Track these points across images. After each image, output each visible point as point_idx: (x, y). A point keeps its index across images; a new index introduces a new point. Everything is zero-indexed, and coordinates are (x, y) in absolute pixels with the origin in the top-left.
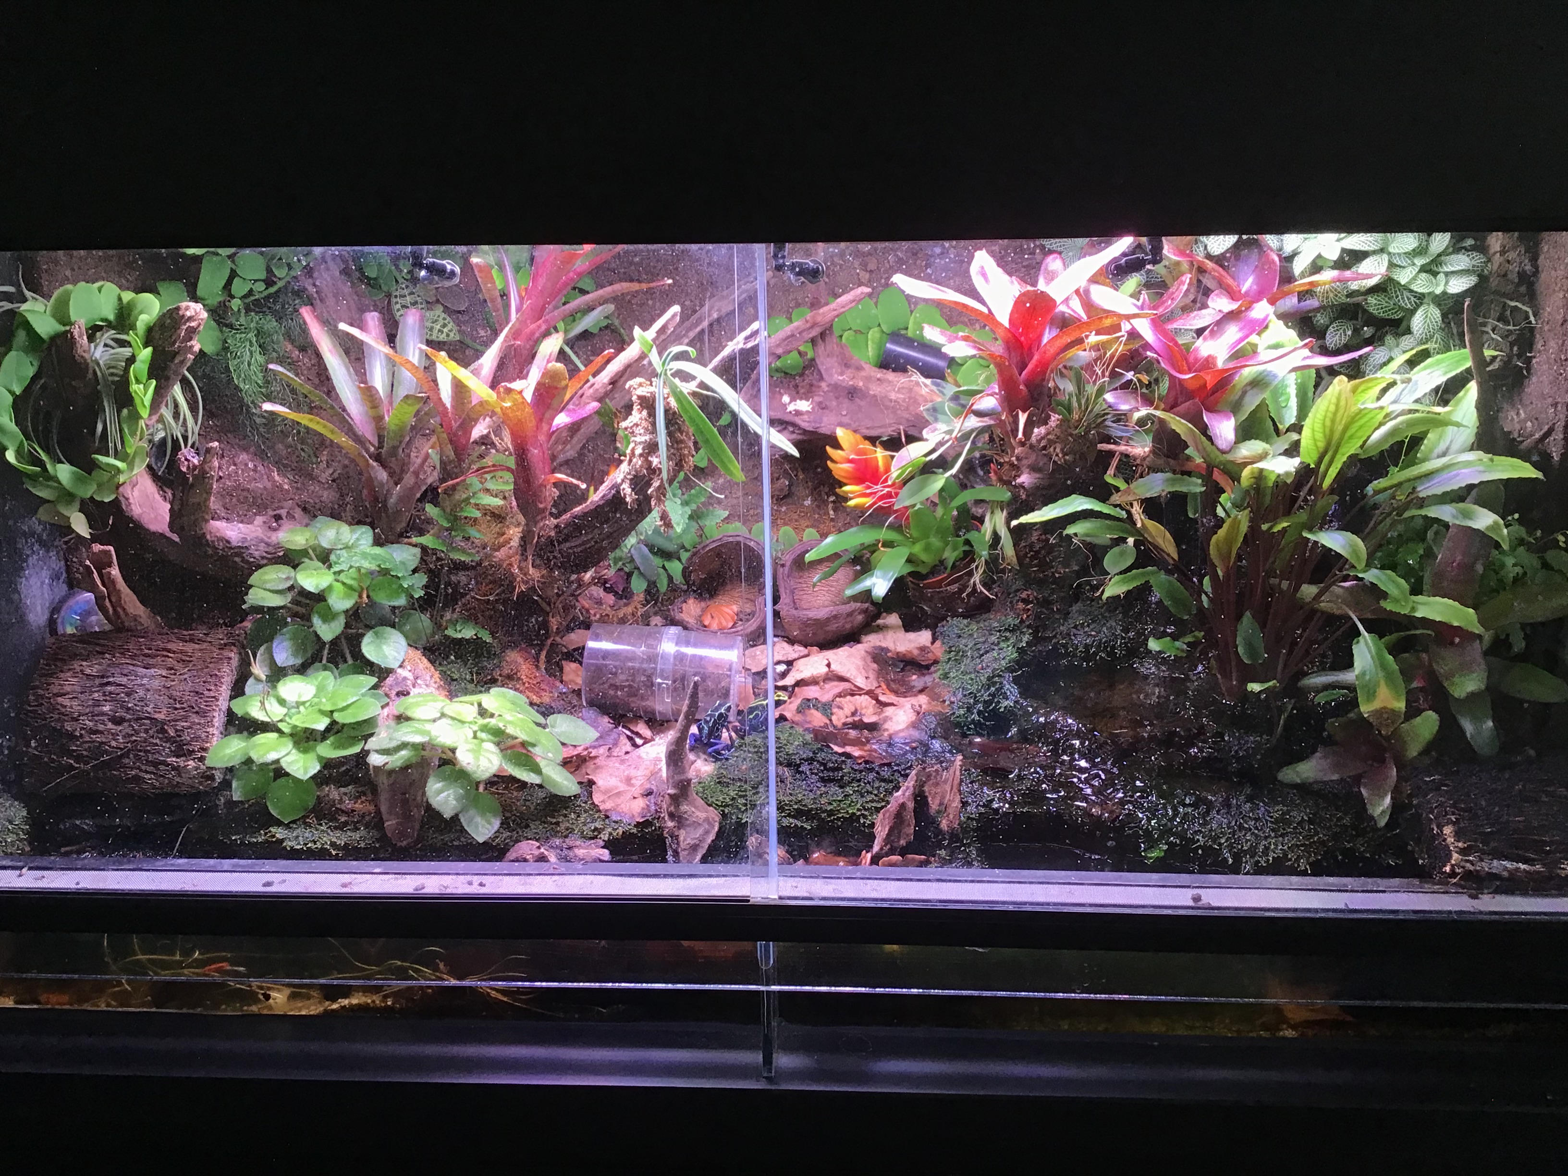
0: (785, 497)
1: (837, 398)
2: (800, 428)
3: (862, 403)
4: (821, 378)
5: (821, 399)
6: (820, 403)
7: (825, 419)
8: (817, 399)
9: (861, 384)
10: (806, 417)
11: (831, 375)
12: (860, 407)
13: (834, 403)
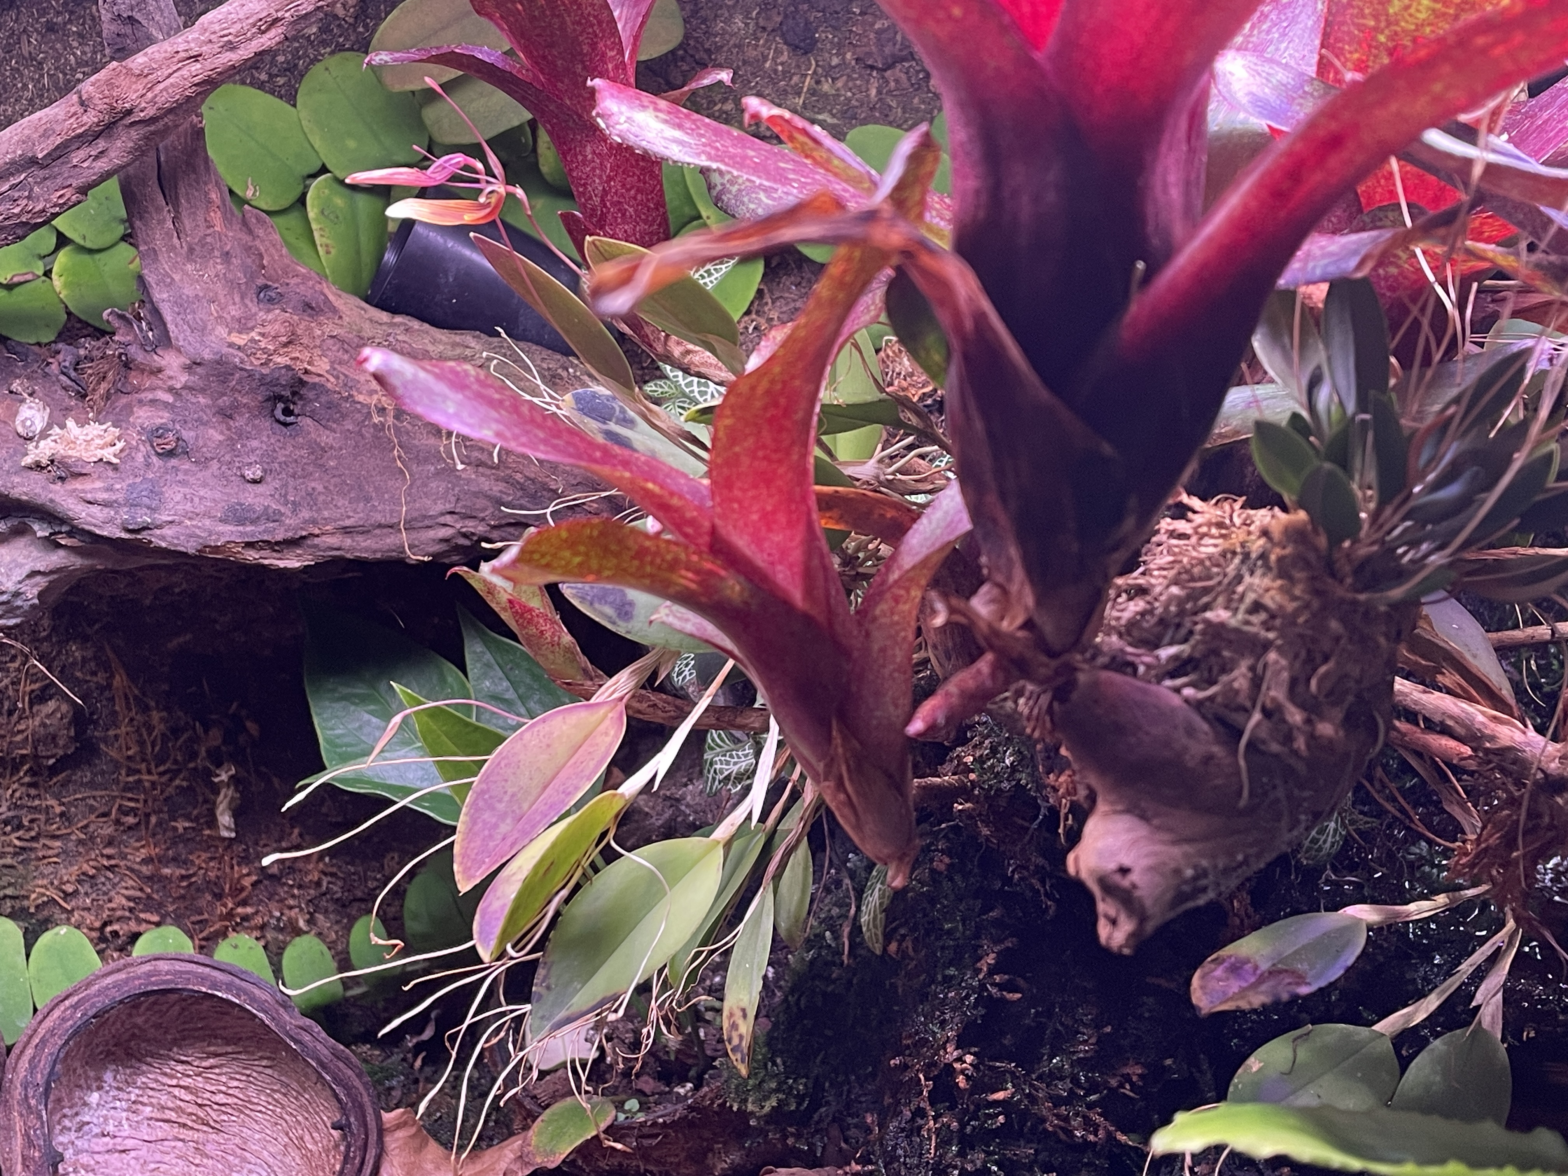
0: (64, 763)
1: (226, 415)
2: (75, 531)
3: (326, 438)
4: (165, 341)
5: (163, 418)
6: (156, 433)
7: (174, 495)
8: (144, 417)
9: (322, 366)
10: (94, 487)
11: (202, 330)
12: (319, 451)
13: (215, 435)
